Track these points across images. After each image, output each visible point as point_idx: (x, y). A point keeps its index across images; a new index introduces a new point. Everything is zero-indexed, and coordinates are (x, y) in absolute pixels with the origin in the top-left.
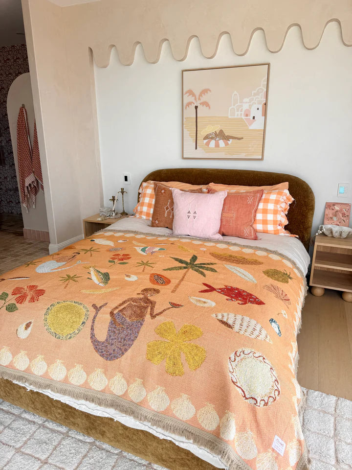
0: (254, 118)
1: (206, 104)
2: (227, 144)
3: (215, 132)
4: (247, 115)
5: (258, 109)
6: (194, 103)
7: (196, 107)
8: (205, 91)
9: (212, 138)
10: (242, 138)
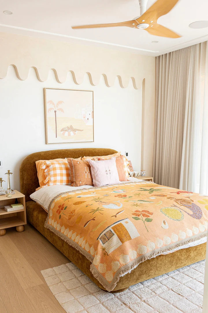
0: (88, 119)
1: (61, 110)
2: (75, 134)
3: (68, 126)
4: (84, 117)
5: (90, 114)
6: (54, 109)
7: (55, 112)
8: (60, 102)
9: (66, 130)
10: (83, 130)
